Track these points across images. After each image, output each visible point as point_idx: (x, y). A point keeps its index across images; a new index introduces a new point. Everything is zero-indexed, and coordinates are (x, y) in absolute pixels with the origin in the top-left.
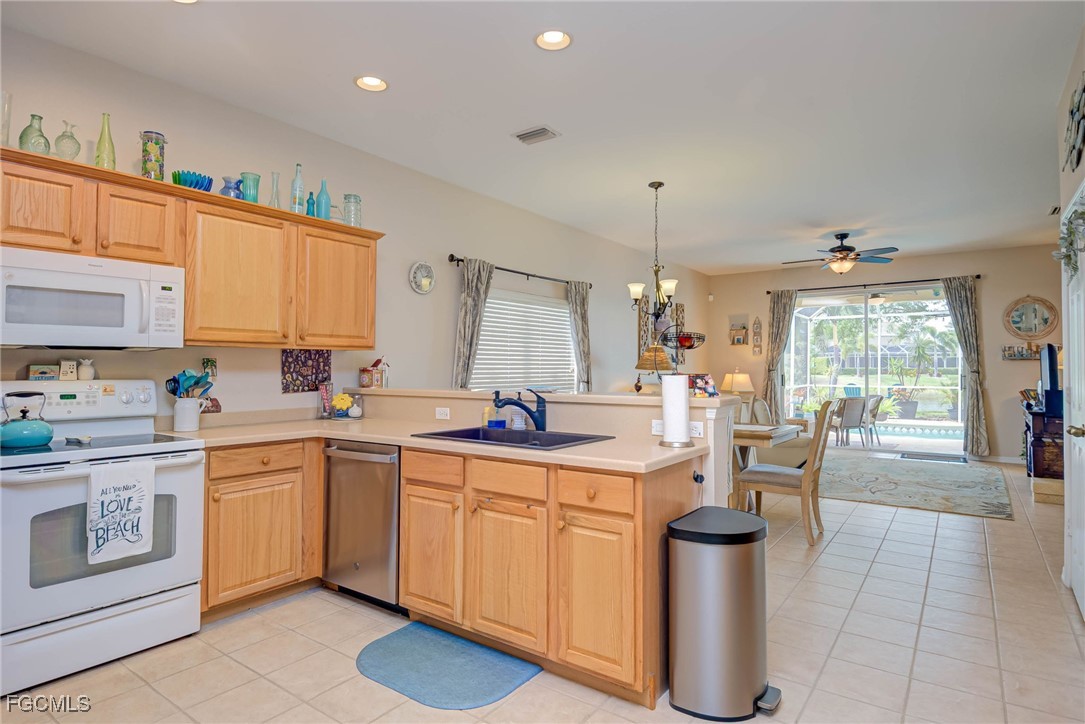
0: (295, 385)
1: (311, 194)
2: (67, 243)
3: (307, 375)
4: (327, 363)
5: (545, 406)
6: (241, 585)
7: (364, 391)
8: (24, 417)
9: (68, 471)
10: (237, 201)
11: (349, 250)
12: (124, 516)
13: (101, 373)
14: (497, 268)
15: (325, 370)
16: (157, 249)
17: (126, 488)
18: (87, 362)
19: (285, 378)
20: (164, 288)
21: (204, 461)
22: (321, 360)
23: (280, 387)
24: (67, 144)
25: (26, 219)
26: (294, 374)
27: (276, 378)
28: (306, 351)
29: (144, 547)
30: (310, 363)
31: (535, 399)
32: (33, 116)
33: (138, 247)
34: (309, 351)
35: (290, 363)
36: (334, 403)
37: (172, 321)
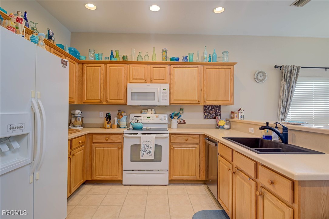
0: (208, 117)
1: (210, 55)
2: (144, 81)
3: (212, 114)
4: (219, 110)
5: (287, 131)
6: (180, 175)
7: (231, 120)
8: (138, 122)
9: (138, 135)
10: (187, 62)
11: (222, 71)
12: (148, 149)
13: (157, 112)
14: (302, 67)
15: (219, 112)
16: (164, 80)
17: (148, 142)
18: (153, 109)
19: (205, 115)
20: (164, 90)
21: (169, 137)
22: (217, 109)
23: (203, 117)
24: (147, 57)
25: (136, 77)
26: (208, 113)
27: (202, 114)
28: (212, 106)
29: (152, 158)
30: (213, 110)
31: (282, 127)
32: (140, 52)
33: (159, 80)
34: (213, 106)
35: (206, 110)
36: (219, 123)
37: (166, 98)
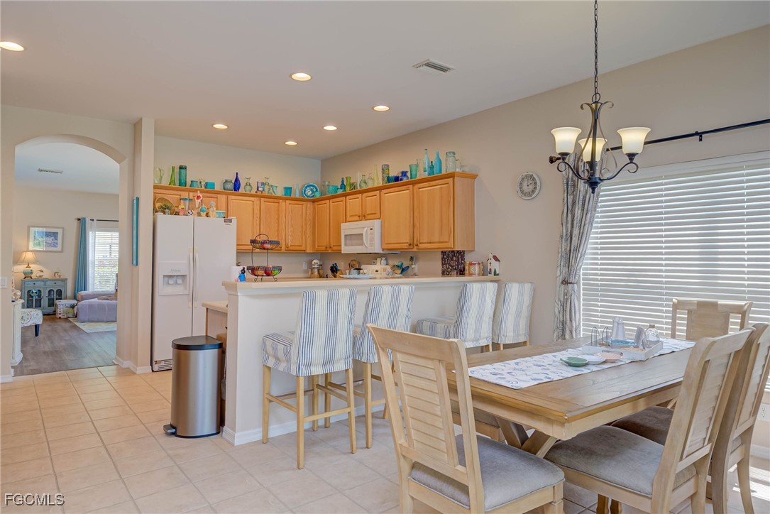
0: (447, 271)
1: (432, 162)
2: (358, 218)
3: (453, 266)
4: (463, 258)
15: (462, 263)
16: (374, 214)
18: (383, 258)
19: (443, 267)
20: (371, 229)
22: (460, 257)
23: (441, 273)
25: (352, 212)
26: (447, 265)
27: (439, 267)
28: (452, 251)
30: (454, 258)
35: (445, 259)
37: (373, 242)
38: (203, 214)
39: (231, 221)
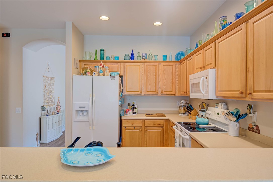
8: (202, 117)
20: (206, 78)
32: (207, 35)
33: (209, 65)
38: (101, 74)
39: (114, 77)
